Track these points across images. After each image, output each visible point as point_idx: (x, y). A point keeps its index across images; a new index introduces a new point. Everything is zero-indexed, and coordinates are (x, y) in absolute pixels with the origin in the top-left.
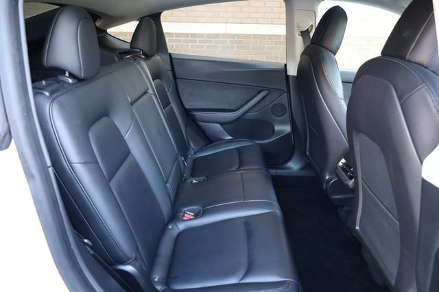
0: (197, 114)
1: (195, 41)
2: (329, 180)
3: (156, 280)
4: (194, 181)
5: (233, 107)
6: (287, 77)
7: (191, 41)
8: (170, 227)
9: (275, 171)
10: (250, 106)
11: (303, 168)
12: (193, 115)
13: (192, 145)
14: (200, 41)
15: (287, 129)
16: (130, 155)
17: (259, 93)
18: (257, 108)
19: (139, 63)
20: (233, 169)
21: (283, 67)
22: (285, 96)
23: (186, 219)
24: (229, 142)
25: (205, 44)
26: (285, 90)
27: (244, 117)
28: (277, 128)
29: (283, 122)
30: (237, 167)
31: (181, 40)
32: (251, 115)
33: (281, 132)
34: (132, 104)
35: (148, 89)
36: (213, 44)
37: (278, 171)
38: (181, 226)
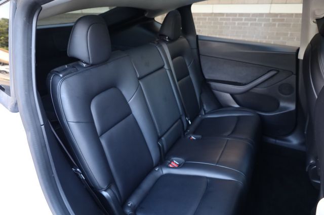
0: (213, 84)
1: (242, 20)
2: (312, 165)
3: (129, 205)
4: (193, 137)
5: (244, 82)
6: (298, 60)
7: (238, 20)
8: (157, 169)
9: (274, 140)
10: (258, 82)
11: (303, 144)
12: (209, 84)
13: (205, 107)
14: (245, 20)
15: (292, 107)
16: (131, 115)
17: (268, 72)
18: (265, 85)
19: (161, 46)
20: (225, 134)
21: (295, 51)
22: (294, 77)
23: (171, 166)
24: (236, 110)
25: (250, 22)
26: (295, 72)
27: (252, 91)
28: (282, 104)
29: (289, 100)
30: (229, 133)
31: (229, 19)
32: (258, 90)
33: (285, 108)
34: (140, 79)
35: (164, 66)
36: (257, 22)
37: (277, 141)
38: (165, 171)
